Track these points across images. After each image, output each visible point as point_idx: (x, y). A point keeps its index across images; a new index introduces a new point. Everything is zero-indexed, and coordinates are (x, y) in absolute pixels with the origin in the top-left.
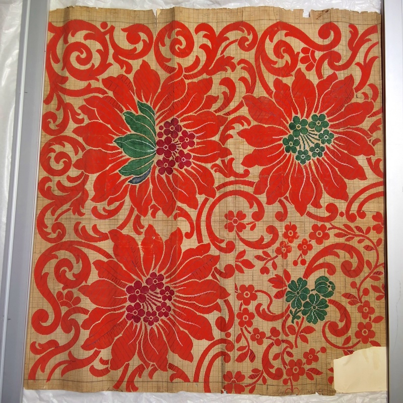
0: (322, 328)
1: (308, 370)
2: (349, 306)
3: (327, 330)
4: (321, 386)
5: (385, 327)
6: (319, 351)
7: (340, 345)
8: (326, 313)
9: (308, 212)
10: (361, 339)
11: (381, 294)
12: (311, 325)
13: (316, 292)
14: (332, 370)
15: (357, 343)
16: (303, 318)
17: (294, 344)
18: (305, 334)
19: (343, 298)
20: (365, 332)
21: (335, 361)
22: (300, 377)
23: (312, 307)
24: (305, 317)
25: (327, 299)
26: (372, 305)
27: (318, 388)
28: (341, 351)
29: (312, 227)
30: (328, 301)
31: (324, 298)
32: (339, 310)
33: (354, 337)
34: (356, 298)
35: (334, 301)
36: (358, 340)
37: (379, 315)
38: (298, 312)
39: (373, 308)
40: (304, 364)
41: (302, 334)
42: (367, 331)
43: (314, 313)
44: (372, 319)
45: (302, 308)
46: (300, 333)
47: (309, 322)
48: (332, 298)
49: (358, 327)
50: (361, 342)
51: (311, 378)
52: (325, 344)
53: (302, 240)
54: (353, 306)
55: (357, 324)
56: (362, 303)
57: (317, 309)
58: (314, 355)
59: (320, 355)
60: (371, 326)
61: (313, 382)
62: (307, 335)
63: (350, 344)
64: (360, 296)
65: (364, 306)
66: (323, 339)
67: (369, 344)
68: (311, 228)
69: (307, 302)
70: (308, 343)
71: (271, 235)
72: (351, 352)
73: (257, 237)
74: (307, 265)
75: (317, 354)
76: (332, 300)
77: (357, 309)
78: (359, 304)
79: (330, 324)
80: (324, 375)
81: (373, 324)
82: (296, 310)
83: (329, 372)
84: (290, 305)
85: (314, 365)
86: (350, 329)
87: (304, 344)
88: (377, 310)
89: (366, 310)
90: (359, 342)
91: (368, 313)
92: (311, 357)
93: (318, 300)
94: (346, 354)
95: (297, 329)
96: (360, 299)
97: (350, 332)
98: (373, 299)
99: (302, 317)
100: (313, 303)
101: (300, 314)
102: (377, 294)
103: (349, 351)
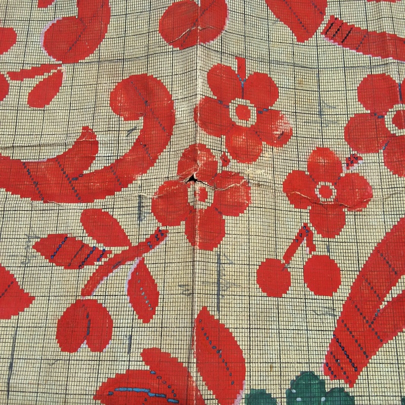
9: (334, 21)
29: (360, 90)
53: (306, 152)
68: (353, 95)
71: (132, 124)
73: (62, 139)
74: (344, 292)
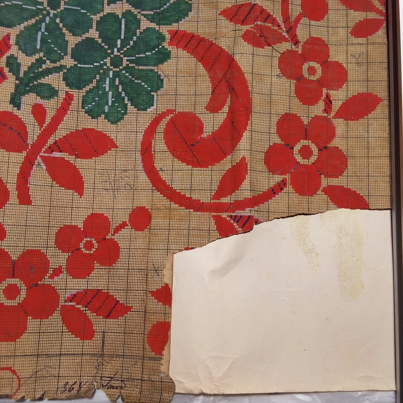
0: (140, 136)
1: (73, 298)
2: (247, 47)
3: (159, 144)
4: (117, 363)
5: (386, 134)
6: (123, 225)
7: (205, 198)
8: (157, 83)
10: (287, 177)
11: (372, 15)
12: (101, 125)
13: (127, 7)
14: (165, 295)
15: (274, 191)
16: (69, 98)
17: (12, 188)
18: (71, 159)
19: (224, 23)
20: (306, 152)
21: (182, 259)
22: (32, 323)
23: (108, 60)
24: (78, 95)
25: (165, 30)
26: (337, 55)
27: (108, 370)
28: (206, 220)
30: (168, 37)
31: (153, 25)
32: (210, 67)
33: (261, 166)
34: (274, 21)
35: (192, 36)
36: (278, 178)
37: (362, 90)
38: (49, 72)
39: (338, 65)
40: (57, 272)
41: (56, 154)
42: (315, 149)
43: (112, 81)
44: (337, 105)
45: (68, 62)
46: (51, 149)
47: (93, 114)
48: (184, 26)
49: (279, 132)
50: (289, 188)
51: (84, 331)
52: (147, 197)
54: (260, 51)
55: (275, 119)
56: (296, 43)
57: (127, 68)
58: (102, 241)
59: (124, 238)
60: (331, 133)
61: (90, 346)
62: (81, 164)
63: (245, 192)
64: (293, 19)
65: (305, 57)
66: (143, 178)
67: (320, 197)
69: (91, 41)
70: (81, 194)
72: (247, 225)
75: (116, 237)
76: (185, 34)
77: (276, 62)
78: (286, 46)
79: (171, 120)
80: (133, 319)
81: (340, 125)
82: (40, 62)
83: (154, 305)
84: (12, 41)
85: (98, 279)
86: (246, 134)
87: (66, 195)
88: (354, 72)
89: (312, 70)
90: (280, 186)
91: (321, 83)
92: (89, 246)
93: (130, 32)
94: (225, 231)
95: (33, 132)
96: (291, 30)
97: (244, 144)
98: (342, 33)
99: (62, 95)
100: (112, 46)
101: (55, 80)
102: (357, 16)
103: (237, 219)
